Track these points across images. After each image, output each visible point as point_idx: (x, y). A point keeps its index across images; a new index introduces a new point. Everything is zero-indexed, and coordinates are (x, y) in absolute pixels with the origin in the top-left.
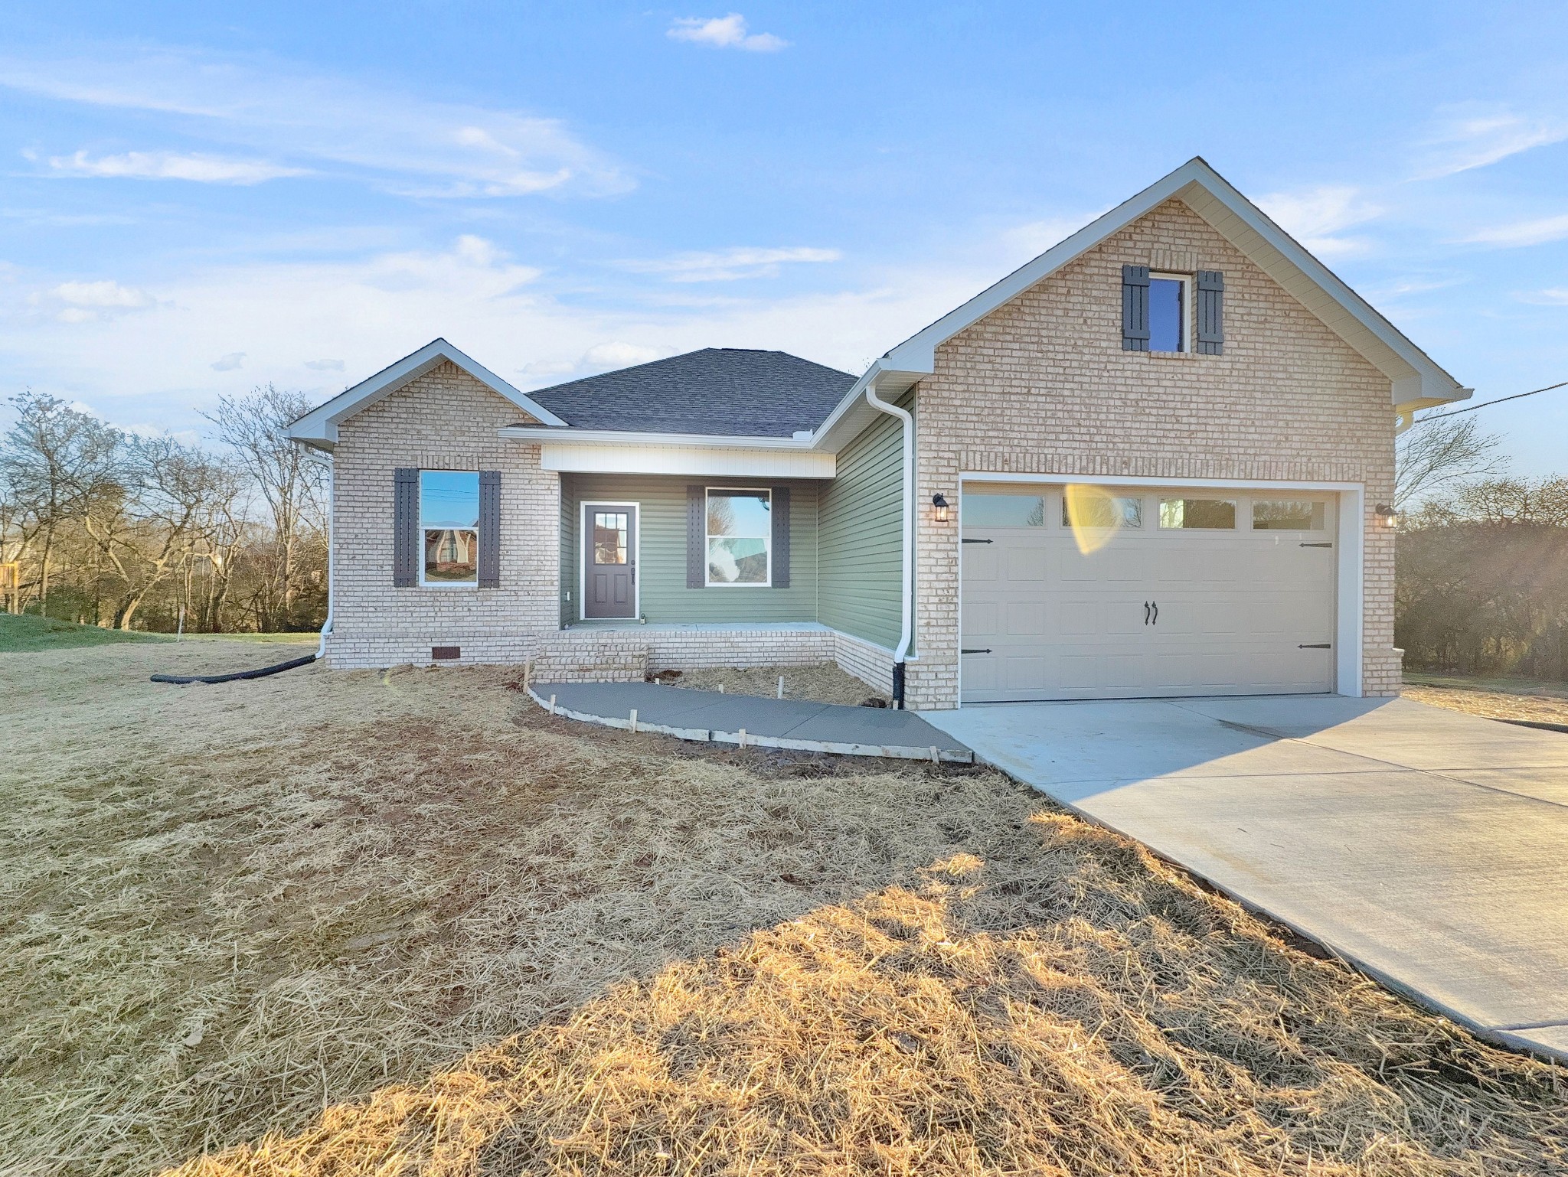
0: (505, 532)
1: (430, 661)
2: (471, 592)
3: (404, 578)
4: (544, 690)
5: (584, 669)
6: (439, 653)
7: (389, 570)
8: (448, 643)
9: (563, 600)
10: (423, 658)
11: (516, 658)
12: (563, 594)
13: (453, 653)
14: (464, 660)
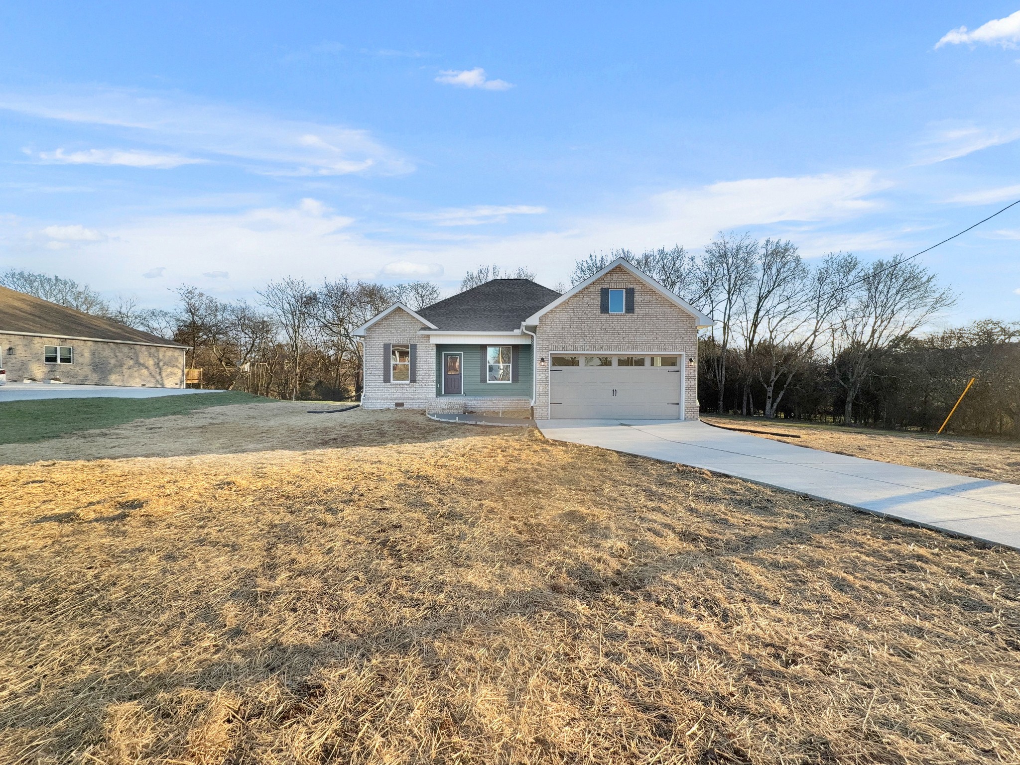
0: (418, 364)
1: (395, 407)
2: (407, 385)
3: (387, 380)
4: (433, 415)
5: (444, 410)
6: (397, 405)
7: (382, 377)
8: (400, 401)
9: (437, 387)
10: (392, 405)
11: (422, 407)
12: (437, 385)
13: (402, 404)
14: (406, 406)
